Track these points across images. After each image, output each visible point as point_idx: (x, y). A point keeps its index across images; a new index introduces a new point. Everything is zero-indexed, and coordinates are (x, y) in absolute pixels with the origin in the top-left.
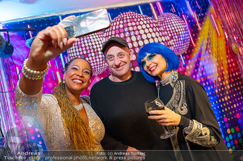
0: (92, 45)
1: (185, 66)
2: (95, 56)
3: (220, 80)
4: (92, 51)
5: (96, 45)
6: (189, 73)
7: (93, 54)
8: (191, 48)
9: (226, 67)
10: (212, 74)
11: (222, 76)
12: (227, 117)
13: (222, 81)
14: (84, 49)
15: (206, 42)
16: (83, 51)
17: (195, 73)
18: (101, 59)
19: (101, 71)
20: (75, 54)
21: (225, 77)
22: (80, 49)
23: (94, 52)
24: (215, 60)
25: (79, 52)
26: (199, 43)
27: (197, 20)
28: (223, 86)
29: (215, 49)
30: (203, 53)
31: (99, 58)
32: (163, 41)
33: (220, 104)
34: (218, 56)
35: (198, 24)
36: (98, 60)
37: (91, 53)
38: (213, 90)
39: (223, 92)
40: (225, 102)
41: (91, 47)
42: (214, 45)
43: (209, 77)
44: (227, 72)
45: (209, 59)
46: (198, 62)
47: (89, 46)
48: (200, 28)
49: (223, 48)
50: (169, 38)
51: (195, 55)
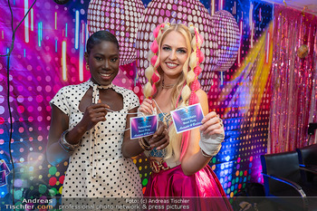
0: (125, 20)
1: (221, 88)
2: (125, 37)
3: (249, 114)
4: (123, 28)
5: (130, 21)
6: (223, 97)
7: (122, 34)
8: (235, 67)
9: (259, 101)
10: (244, 105)
11: (252, 111)
12: (242, 158)
13: (251, 116)
14: (112, 21)
15: (252, 65)
16: (110, 23)
17: (229, 99)
18: (131, 45)
19: (127, 62)
20: (98, 24)
21: (255, 113)
22: (107, 20)
23: (125, 31)
24: (253, 90)
25: (105, 23)
26: (245, 65)
27: (252, 34)
28: (249, 123)
29: (257, 77)
30: (245, 77)
31: (129, 43)
32: (209, 48)
33: (240, 141)
34: (256, 87)
35: (252, 41)
36: (127, 45)
37: (120, 31)
38: (239, 124)
39: (247, 129)
40: (245, 141)
41: (123, 23)
42: (258, 72)
43: (240, 108)
44: (258, 107)
45: (248, 87)
46: (236, 87)
47: (120, 19)
48: (252, 46)
49: (264, 78)
50: (217, 46)
51: (236, 77)
